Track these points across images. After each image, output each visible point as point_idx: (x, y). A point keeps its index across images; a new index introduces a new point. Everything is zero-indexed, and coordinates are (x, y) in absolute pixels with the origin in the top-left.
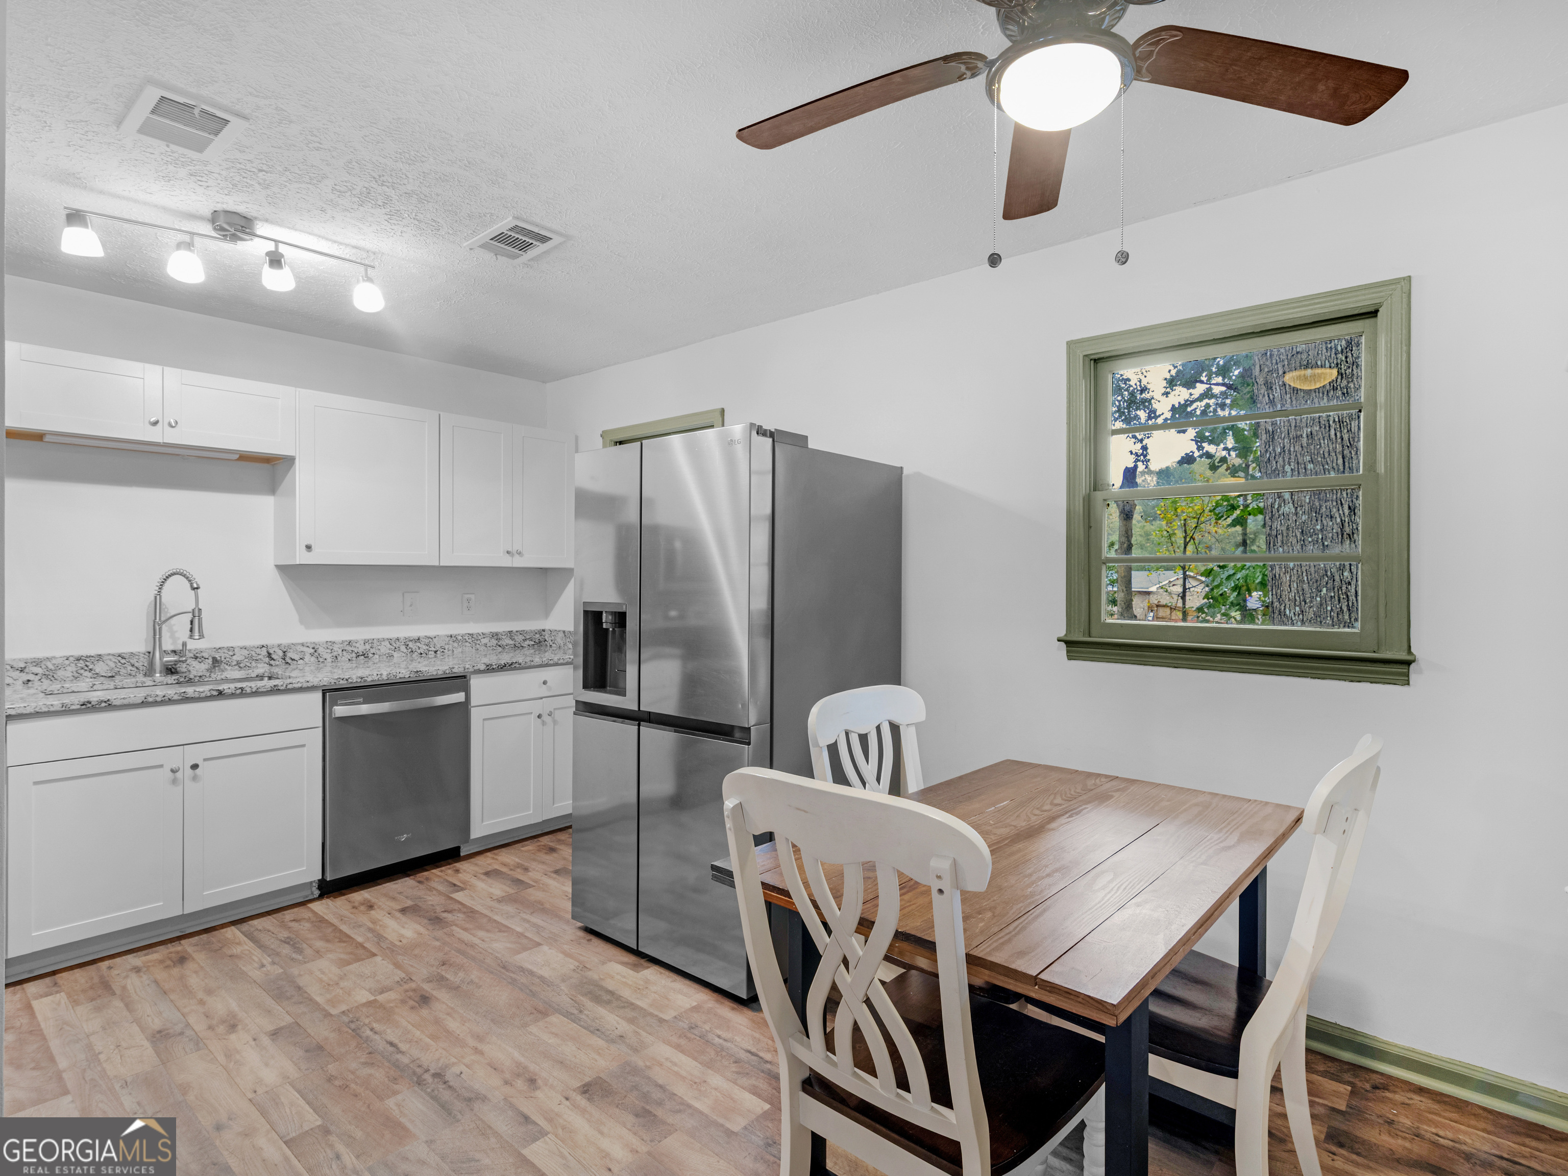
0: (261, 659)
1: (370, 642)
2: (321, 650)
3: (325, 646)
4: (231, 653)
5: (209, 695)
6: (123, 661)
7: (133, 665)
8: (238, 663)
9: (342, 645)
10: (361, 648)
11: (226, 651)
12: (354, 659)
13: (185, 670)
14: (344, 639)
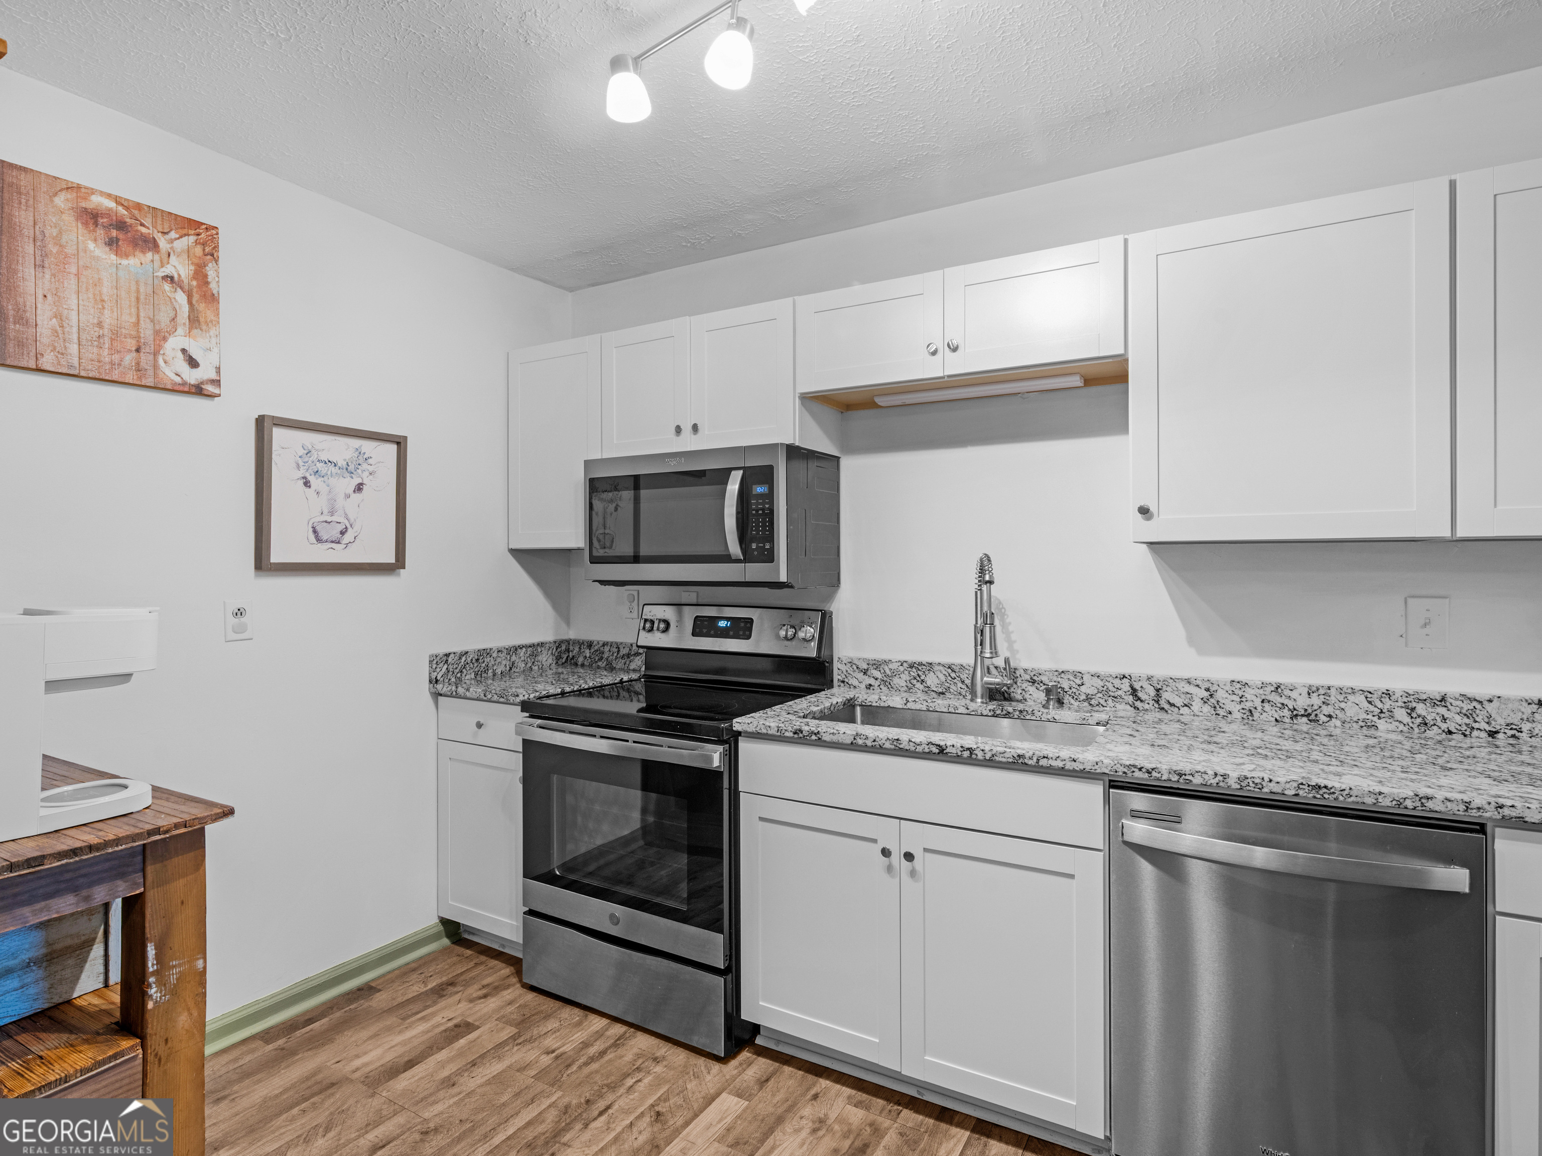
0: (1120, 696)
1: (1322, 691)
2: (1221, 695)
3: (1228, 687)
4: (1079, 682)
5: (927, 750)
6: (953, 675)
7: (963, 682)
8: (1088, 698)
9: (1261, 691)
10: (1302, 702)
11: (1072, 678)
12: (1287, 720)
13: (1019, 697)
14: (1267, 679)
